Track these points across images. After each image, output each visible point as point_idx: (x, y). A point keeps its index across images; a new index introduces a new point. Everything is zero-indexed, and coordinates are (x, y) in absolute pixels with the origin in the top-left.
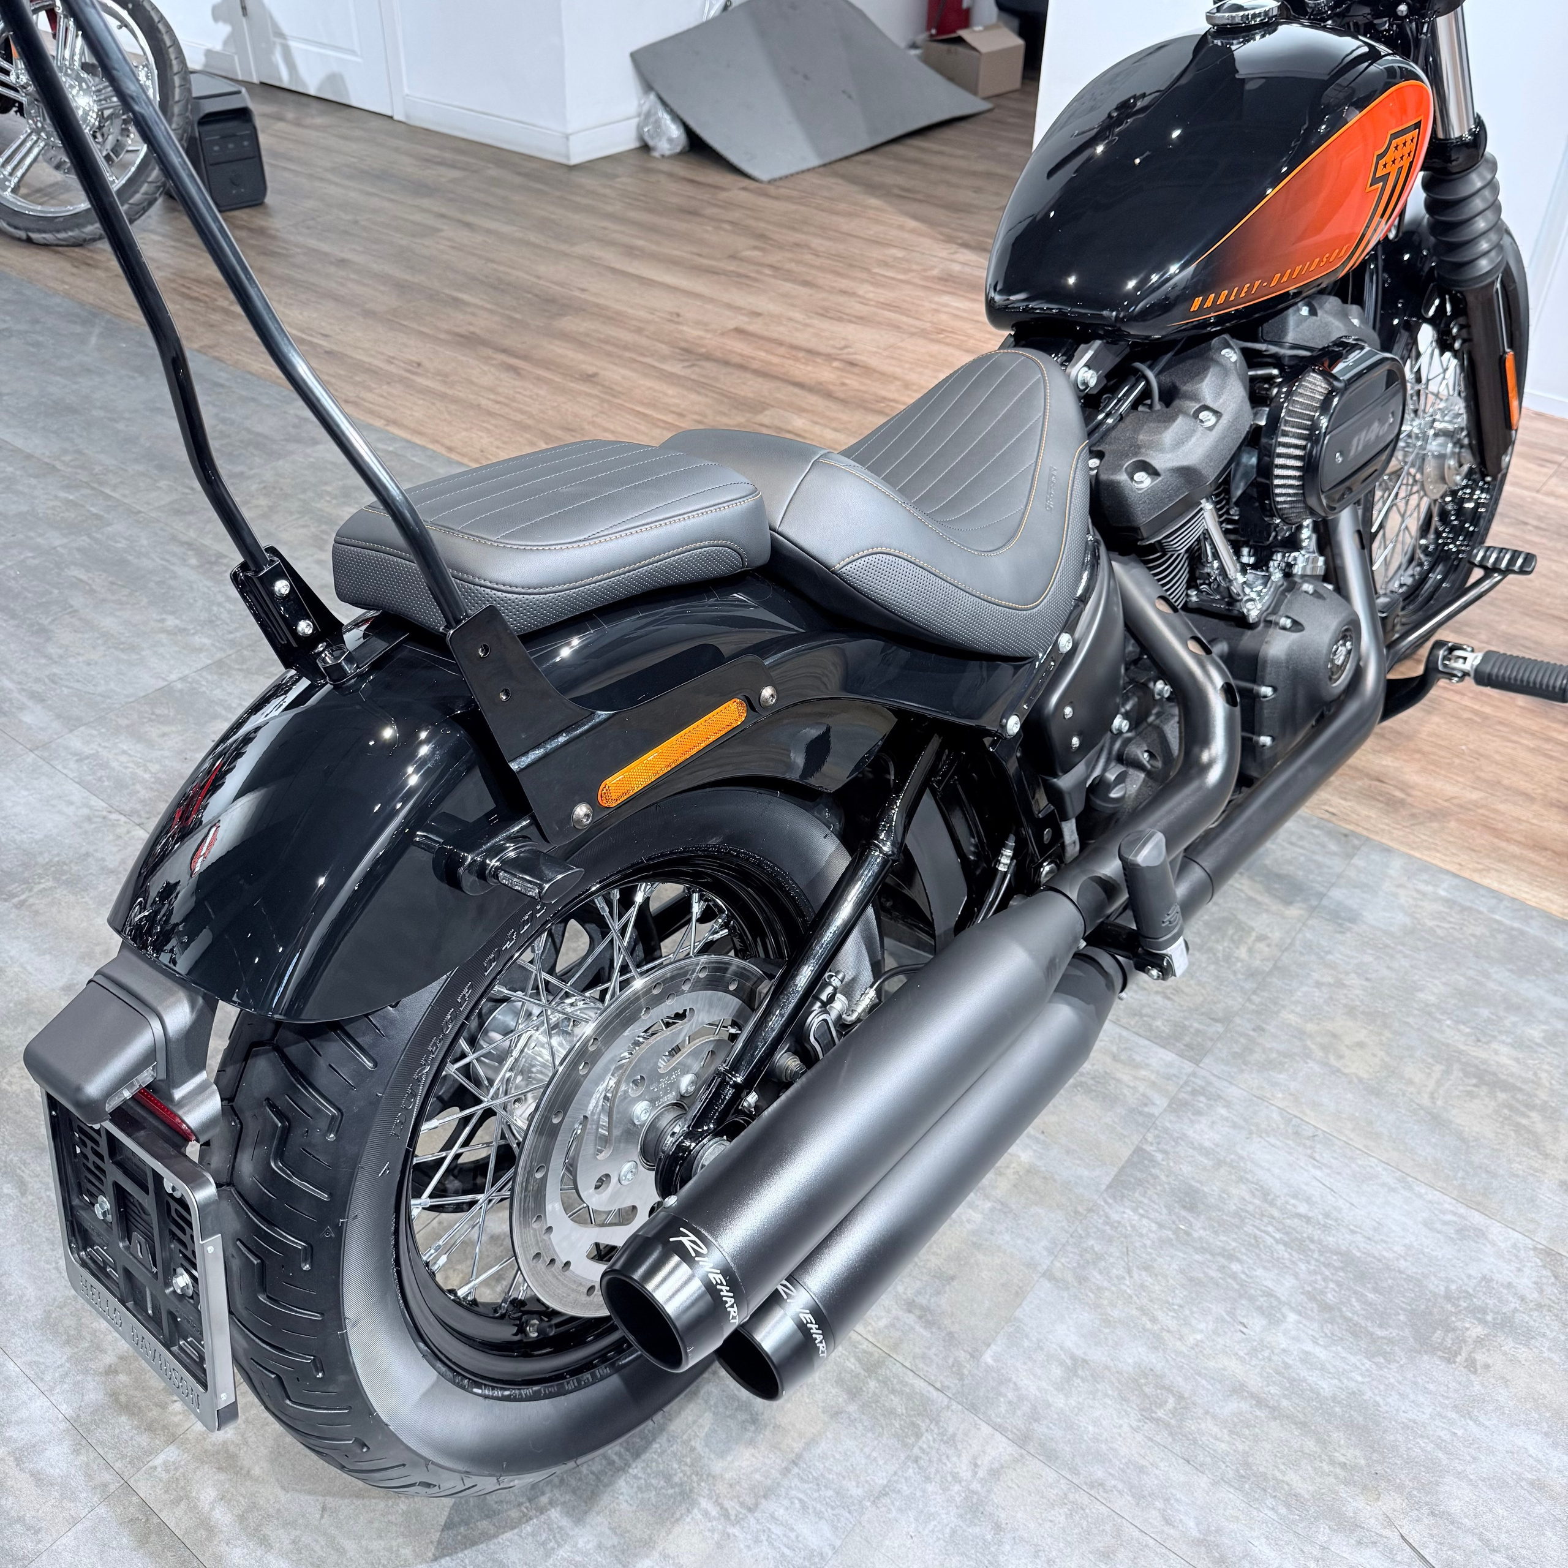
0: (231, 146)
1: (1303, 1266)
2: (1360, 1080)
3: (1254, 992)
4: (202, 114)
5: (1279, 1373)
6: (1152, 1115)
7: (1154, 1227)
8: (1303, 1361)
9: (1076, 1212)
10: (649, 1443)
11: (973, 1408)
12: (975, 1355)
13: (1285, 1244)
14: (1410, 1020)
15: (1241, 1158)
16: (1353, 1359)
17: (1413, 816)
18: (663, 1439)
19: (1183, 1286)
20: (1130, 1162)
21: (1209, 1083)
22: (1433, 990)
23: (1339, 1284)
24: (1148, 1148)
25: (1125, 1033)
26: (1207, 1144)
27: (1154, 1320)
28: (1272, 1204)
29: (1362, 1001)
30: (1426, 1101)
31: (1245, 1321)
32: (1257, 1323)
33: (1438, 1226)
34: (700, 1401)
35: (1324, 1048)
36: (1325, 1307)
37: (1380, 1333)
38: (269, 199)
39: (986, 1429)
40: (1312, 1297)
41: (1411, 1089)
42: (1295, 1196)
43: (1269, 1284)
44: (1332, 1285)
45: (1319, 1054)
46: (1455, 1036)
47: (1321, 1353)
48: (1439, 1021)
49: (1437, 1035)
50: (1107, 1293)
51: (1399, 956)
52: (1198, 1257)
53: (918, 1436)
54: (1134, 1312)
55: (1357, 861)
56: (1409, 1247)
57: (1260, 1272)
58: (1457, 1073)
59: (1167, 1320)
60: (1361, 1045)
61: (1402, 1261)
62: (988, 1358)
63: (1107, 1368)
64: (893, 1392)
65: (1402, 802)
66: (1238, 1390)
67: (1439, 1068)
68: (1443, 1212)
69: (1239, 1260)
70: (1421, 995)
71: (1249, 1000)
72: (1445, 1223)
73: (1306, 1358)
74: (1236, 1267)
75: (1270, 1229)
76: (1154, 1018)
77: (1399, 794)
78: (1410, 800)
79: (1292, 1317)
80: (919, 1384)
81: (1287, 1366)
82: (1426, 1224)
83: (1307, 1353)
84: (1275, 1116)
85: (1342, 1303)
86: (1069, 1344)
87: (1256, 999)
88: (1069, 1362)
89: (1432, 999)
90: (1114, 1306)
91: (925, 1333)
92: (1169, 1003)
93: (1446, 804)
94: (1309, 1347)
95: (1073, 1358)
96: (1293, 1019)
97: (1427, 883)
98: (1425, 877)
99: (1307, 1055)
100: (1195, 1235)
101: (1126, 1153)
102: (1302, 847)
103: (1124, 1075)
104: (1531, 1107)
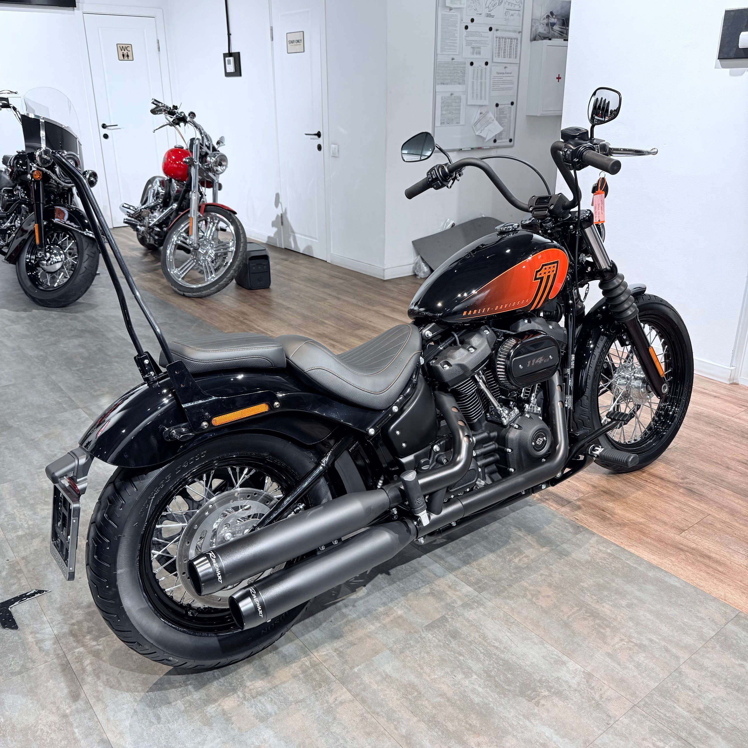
0: (259, 267)
1: (487, 662)
2: (542, 607)
3: (514, 574)
4: (250, 256)
5: (461, 693)
6: (454, 607)
7: (437, 641)
8: (472, 691)
9: (410, 632)
10: (229, 673)
11: (343, 683)
12: (352, 668)
13: (484, 654)
14: (573, 591)
15: (481, 625)
16: (492, 694)
17: (611, 524)
18: (234, 673)
19: (438, 660)
20: (438, 620)
21: (481, 600)
22: (588, 582)
23: (498, 670)
24: (447, 616)
25: (457, 579)
26: (470, 619)
27: (422, 669)
28: (485, 641)
29: (556, 583)
30: (565, 618)
31: (456, 675)
32: (460, 676)
33: (548, 658)
34: (251, 665)
35: (533, 595)
36: (489, 676)
37: (506, 687)
38: (271, 286)
39: (345, 690)
40: (485, 672)
41: (561, 613)
42: (496, 640)
43: (471, 665)
44: (496, 670)
45: (529, 597)
46: (588, 598)
47: (480, 689)
48: (585, 593)
49: (581, 598)
50: (409, 658)
51: (579, 570)
52: (448, 652)
53: (320, 687)
54: (416, 666)
55: (578, 536)
56: (532, 663)
57: (470, 661)
58: (583, 611)
59: (427, 669)
60: (548, 596)
61: (527, 667)
62: (356, 670)
63: (397, 680)
64: (318, 674)
65: (609, 519)
66: (443, 695)
67: (576, 609)
68: (552, 654)
69: (463, 656)
70: (582, 584)
71: (511, 576)
72: (552, 658)
73: (473, 691)
74: (461, 658)
75: (481, 649)
76: (471, 577)
77: (608, 516)
78: (612, 518)
79: (475, 677)
80: (328, 673)
81: (465, 691)
82: (544, 657)
83: (475, 689)
84: (501, 614)
85: (497, 676)
86: (387, 671)
87: (514, 576)
88: (384, 676)
89: (586, 586)
90: (409, 662)
91: (338, 659)
92: (479, 573)
93: (627, 522)
94: (477, 687)
95: (387, 675)
96: (525, 584)
97: (604, 547)
98: (605, 545)
99: (525, 596)
100: (451, 646)
101: (438, 616)
102: (558, 529)
103: (450, 593)
104: (608, 626)
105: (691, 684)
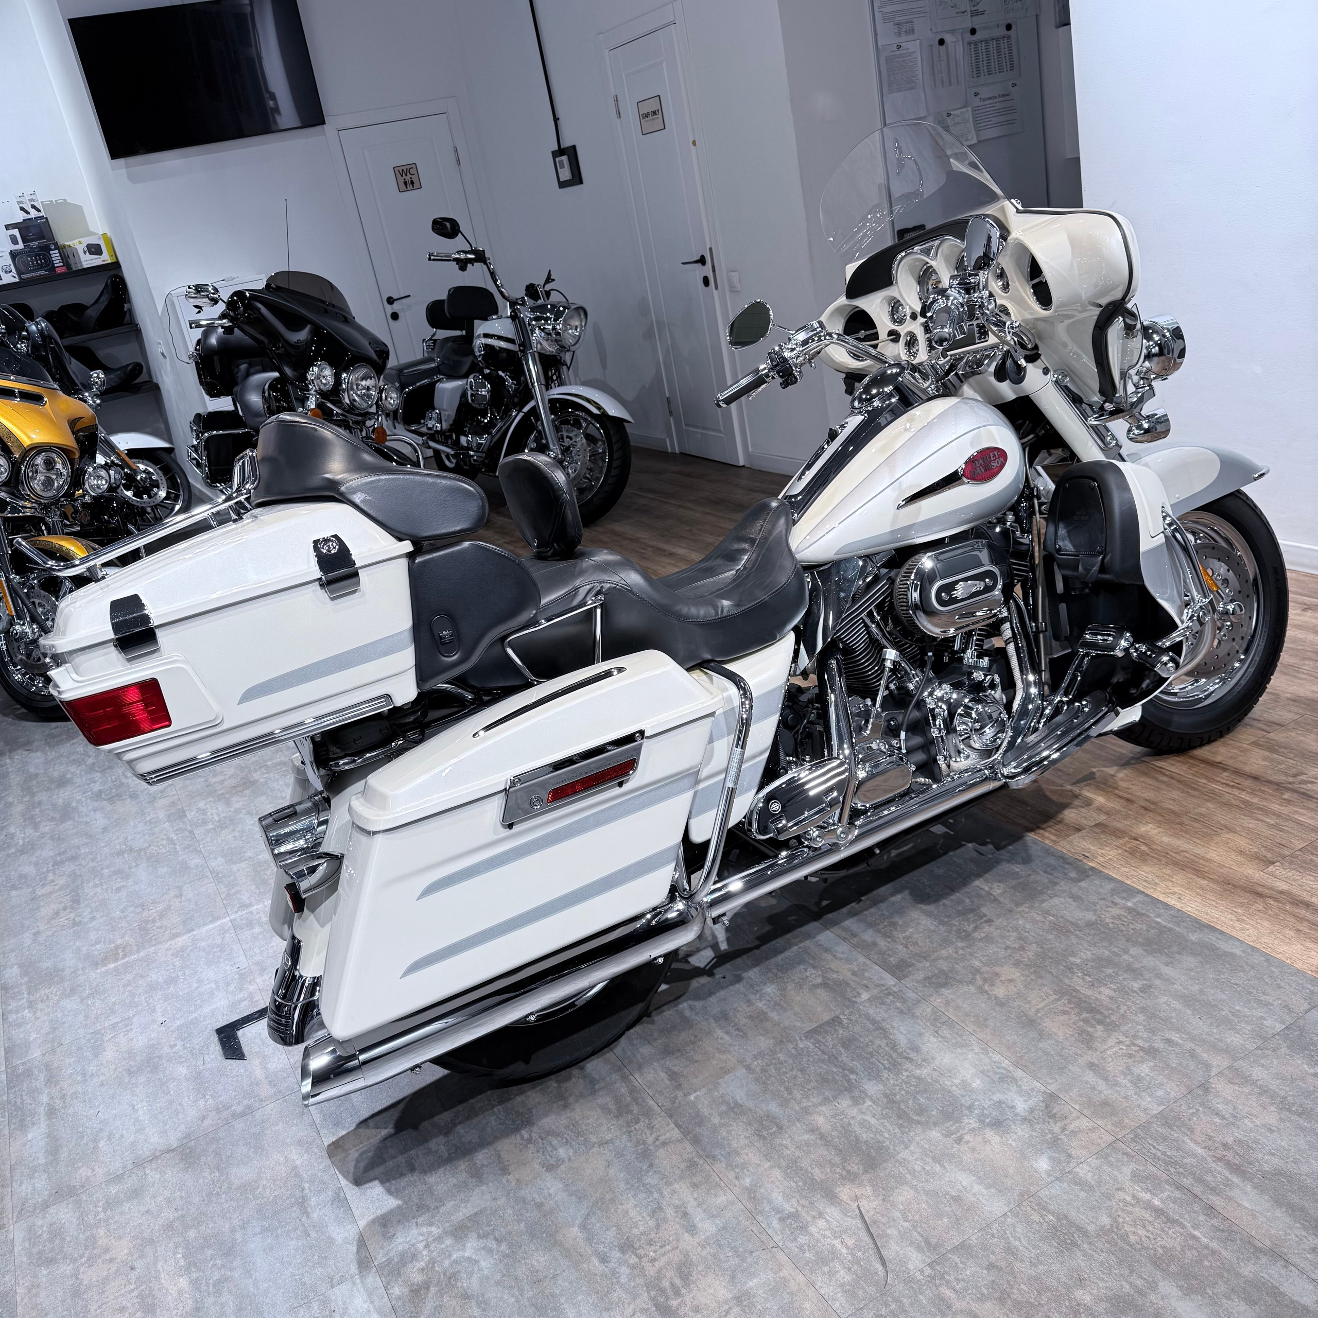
1: (892, 1081)
2: (996, 998)
3: (963, 948)
5: (842, 1127)
6: (856, 1002)
7: (819, 1053)
8: (860, 1123)
9: (781, 1041)
11: (671, 1116)
12: (686, 1095)
13: (889, 1070)
14: (1055, 971)
15: (893, 1027)
16: (890, 1127)
17: (1144, 860)
19: (817, 1081)
20: (827, 1023)
21: (901, 991)
22: (1082, 957)
23: (907, 1092)
24: (841, 1017)
26: (878, 1019)
27: (790, 1093)
28: (895, 1051)
29: (1029, 959)
30: (1031, 1013)
31: (840, 1101)
32: (846, 1103)
33: (991, 1074)
35: (985, 980)
36: (891, 1101)
37: (915, 1118)
39: (672, 1125)
40: (886, 1096)
41: (1027, 1006)
42: (912, 1049)
43: (867, 1087)
44: (903, 1092)
45: (979, 982)
46: (1078, 982)
47: (873, 1121)
48: (1074, 973)
49: (1066, 981)
50: (773, 1079)
51: (1072, 937)
52: (835, 1070)
53: (637, 1123)
54: (782, 1089)
55: (1083, 884)
56: (963, 1081)
57: (865, 1081)
58: (1064, 1000)
59: (797, 1094)
60: (1011, 981)
61: (954, 1088)
62: (692, 1098)
63: (751, 1110)
64: (637, 1104)
65: (1143, 852)
66: (815, 1130)
67: (1054, 997)
68: (998, 1068)
69: (857, 1074)
70: (1072, 959)
71: (956, 953)
72: (996, 1073)
73: (862, 1124)
74: (853, 1077)
75: (885, 1062)
76: (890, 956)
77: (1143, 847)
78: (1149, 851)
79: (869, 1103)
80: (651, 1103)
81: (849, 1124)
82: (983, 1072)
83: (865, 1120)
84: (929, 1010)
85: (903, 1101)
86: (738, 1098)
87: (961, 952)
88: (732, 1105)
89: (1078, 961)
90: (772, 1084)
91: (668, 1082)
92: (905, 950)
93: (1175, 855)
94: (868, 1118)
95: (736, 1104)
96: (977, 964)
99: (971, 982)
100: (840, 1059)
101: (826, 1017)
104: (1100, 1022)
105: (1221, 1107)
